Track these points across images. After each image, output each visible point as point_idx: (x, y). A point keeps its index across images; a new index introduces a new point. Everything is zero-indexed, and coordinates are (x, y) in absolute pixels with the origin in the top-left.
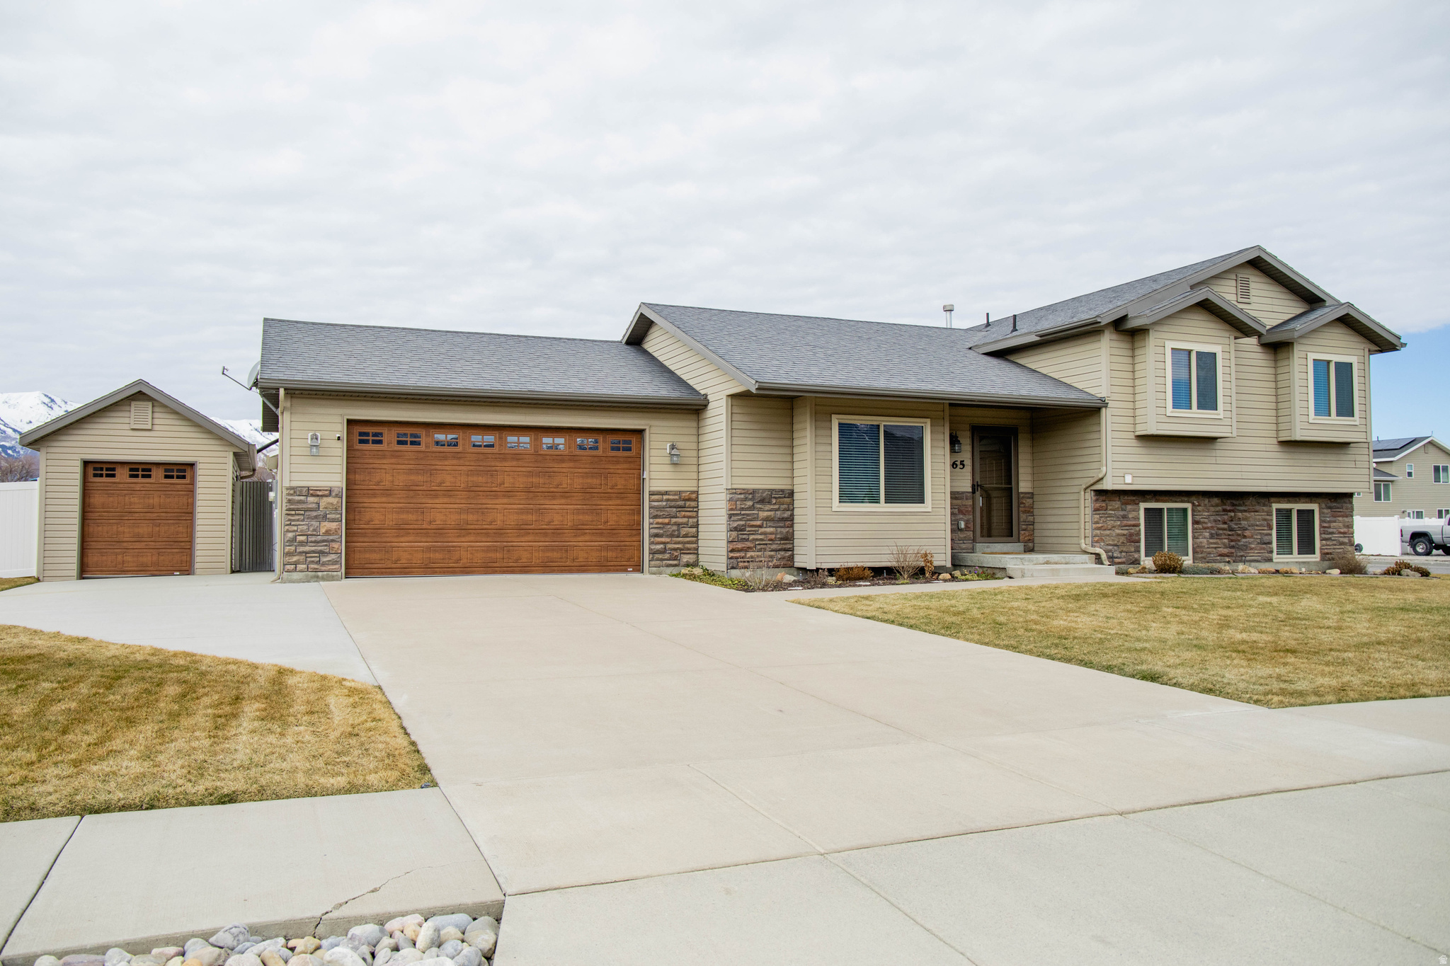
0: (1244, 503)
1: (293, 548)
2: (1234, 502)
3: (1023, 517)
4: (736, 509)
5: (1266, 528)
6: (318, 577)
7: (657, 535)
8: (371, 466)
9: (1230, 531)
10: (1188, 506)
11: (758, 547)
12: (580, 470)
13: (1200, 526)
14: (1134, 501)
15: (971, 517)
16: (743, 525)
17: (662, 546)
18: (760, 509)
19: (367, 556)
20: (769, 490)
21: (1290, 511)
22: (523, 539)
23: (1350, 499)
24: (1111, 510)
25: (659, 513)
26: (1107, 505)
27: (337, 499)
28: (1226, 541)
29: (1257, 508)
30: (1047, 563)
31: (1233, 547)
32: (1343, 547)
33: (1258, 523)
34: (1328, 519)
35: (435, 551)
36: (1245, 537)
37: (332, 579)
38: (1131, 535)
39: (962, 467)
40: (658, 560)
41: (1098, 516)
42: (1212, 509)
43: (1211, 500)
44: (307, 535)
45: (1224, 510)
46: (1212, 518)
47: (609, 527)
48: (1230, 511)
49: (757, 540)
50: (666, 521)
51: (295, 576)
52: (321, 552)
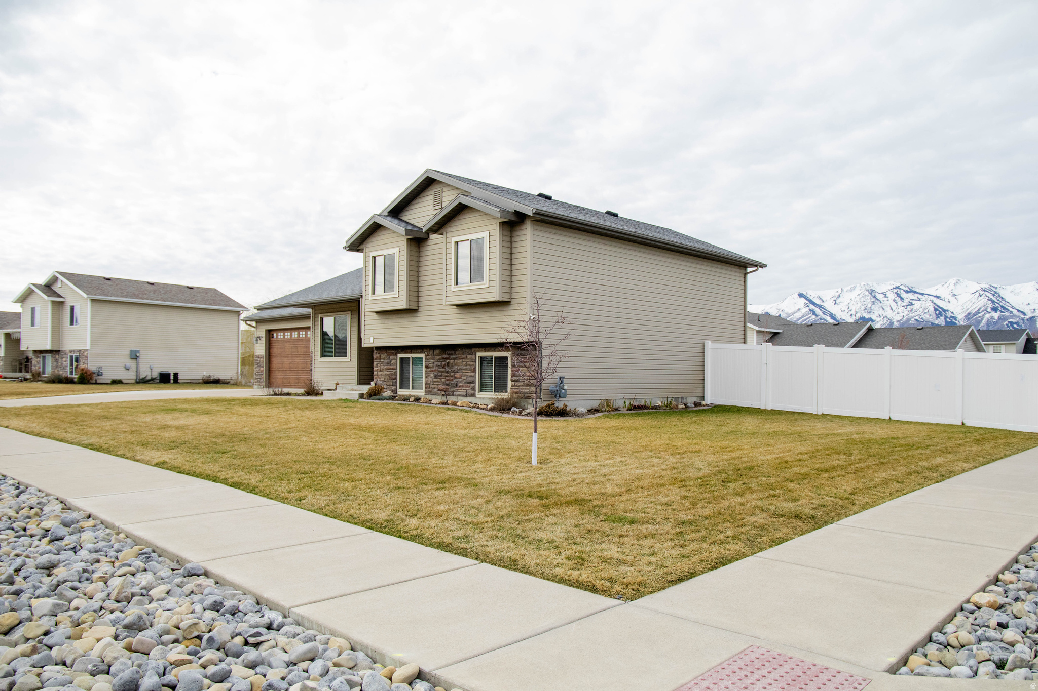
2: (449, 352)
5: (470, 371)
9: (446, 373)
10: (422, 355)
13: (429, 369)
21: (491, 358)
24: (382, 359)
26: (380, 356)
28: (442, 380)
29: (464, 356)
31: (447, 385)
32: (528, 387)
33: (464, 367)
36: (456, 378)
38: (392, 375)
45: (443, 358)
46: (435, 364)
48: (446, 359)
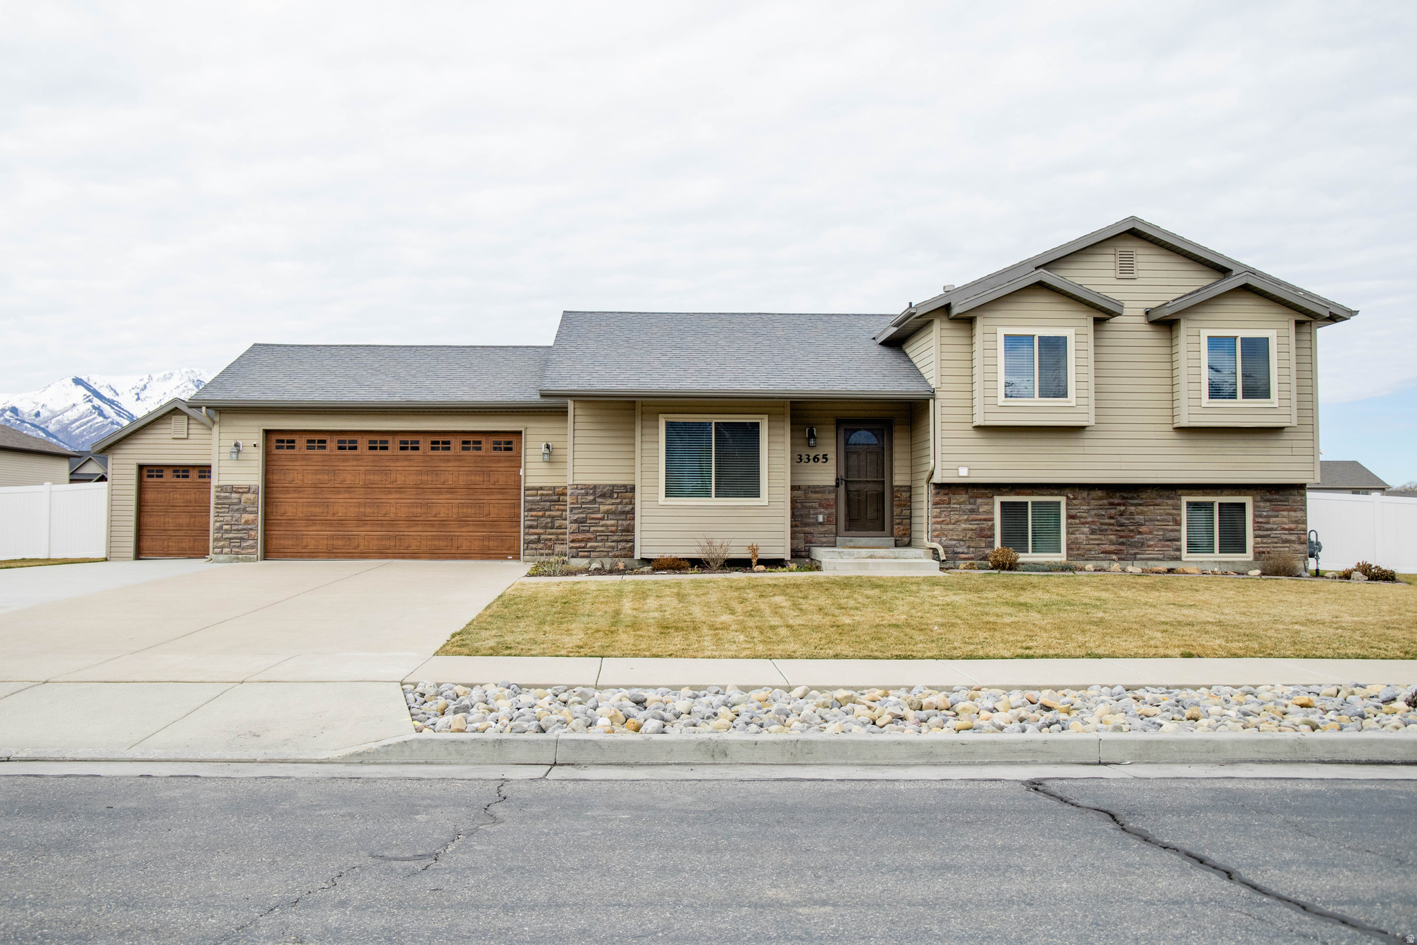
0: (1138, 496)
1: (220, 535)
2: (1125, 495)
3: (897, 511)
4: (577, 503)
5: (1171, 523)
6: (238, 558)
7: (531, 527)
8: (286, 468)
9: (1119, 526)
10: (1063, 500)
11: (599, 538)
12: (464, 469)
13: (1077, 521)
14: (986, 494)
15: (834, 510)
16: (583, 518)
17: (536, 536)
18: (601, 503)
19: (282, 542)
20: (610, 485)
21: (1212, 504)
22: (412, 529)
23: (1301, 491)
24: (954, 504)
25: (533, 507)
26: (949, 498)
27: (254, 495)
28: (1112, 537)
29: (1159, 501)
30: (871, 557)
31: (1122, 544)
32: (1288, 545)
33: (1159, 518)
34: (1265, 514)
35: (338, 538)
36: (1140, 533)
37: (250, 560)
38: (982, 530)
39: (824, 460)
40: (532, 549)
41: (938, 510)
42: (1096, 502)
43: (1092, 493)
44: (231, 525)
45: (1111, 504)
46: (1093, 512)
47: (490, 519)
48: (1119, 505)
49: (597, 531)
50: (540, 513)
51: (221, 557)
52: (242, 539)
